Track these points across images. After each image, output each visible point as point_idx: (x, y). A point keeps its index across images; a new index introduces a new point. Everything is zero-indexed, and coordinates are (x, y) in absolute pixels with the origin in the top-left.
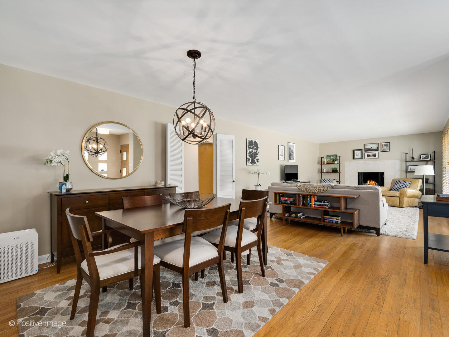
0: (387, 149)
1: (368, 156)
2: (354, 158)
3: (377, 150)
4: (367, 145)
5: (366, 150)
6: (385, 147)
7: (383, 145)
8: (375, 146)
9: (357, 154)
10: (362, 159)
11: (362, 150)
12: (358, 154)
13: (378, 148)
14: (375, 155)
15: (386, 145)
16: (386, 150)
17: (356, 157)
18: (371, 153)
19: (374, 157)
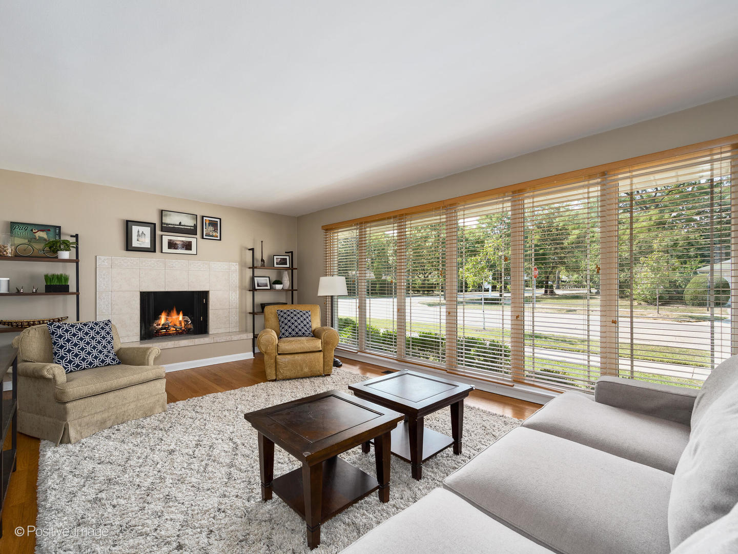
0: (214, 234)
1: (172, 245)
2: (128, 247)
3: (192, 231)
4: (170, 215)
5: (167, 229)
6: (211, 228)
7: (207, 223)
8: (188, 222)
9: (138, 235)
10: (155, 251)
11: (155, 224)
12: (141, 236)
13: (195, 226)
14: (188, 246)
15: (213, 224)
16: (212, 236)
17: (135, 244)
18: (179, 239)
19: (187, 249)
